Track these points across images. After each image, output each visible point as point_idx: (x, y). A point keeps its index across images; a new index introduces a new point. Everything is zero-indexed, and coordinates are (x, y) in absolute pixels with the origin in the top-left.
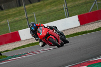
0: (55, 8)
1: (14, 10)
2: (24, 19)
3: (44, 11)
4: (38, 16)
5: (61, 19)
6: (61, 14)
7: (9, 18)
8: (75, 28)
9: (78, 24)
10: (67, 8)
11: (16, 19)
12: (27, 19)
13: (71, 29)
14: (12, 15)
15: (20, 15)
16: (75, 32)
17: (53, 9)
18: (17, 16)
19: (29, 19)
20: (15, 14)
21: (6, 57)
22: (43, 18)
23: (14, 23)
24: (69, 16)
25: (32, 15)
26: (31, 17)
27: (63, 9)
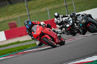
2: (63, 7)
7: (49, 5)
11: (56, 6)
12: (66, 6)
14: (52, 2)
15: (59, 3)
18: (57, 4)
19: (68, 7)
22: (82, 6)
23: (54, 11)
25: (71, 3)
26: (70, 5)
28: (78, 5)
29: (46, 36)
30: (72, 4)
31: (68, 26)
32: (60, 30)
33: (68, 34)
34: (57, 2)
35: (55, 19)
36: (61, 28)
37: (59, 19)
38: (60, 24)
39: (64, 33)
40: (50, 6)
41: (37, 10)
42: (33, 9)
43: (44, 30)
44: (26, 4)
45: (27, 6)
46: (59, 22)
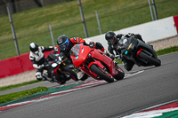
0: (133, 4)
1: (61, 6)
2: (79, 23)
3: (114, 9)
4: (103, 17)
5: (143, 23)
6: (144, 13)
7: (52, 20)
8: (168, 39)
9: (174, 32)
10: (154, 4)
11: (65, 22)
12: (84, 22)
13: (160, 40)
14: (57, 15)
15: (71, 16)
16: (168, 46)
17: (129, 5)
18: (67, 18)
19: (87, 23)
20: (62, 14)
21: (47, 89)
22: (113, 21)
23: (61, 30)
24: (158, 17)
25: (93, 15)
26: (91, 19)
27: (148, 5)
28: (106, 19)
29: (96, 62)
30: (95, 17)
31: (54, 65)
32: (39, 73)
33: (53, 81)
34: (68, 15)
35: (31, 54)
36: (41, 70)
37: (38, 54)
38: (39, 63)
39: (46, 79)
40: (54, 22)
41: (31, 30)
42: (23, 27)
43: (93, 52)
44: (10, 18)
45: (12, 22)
46: (37, 58)
